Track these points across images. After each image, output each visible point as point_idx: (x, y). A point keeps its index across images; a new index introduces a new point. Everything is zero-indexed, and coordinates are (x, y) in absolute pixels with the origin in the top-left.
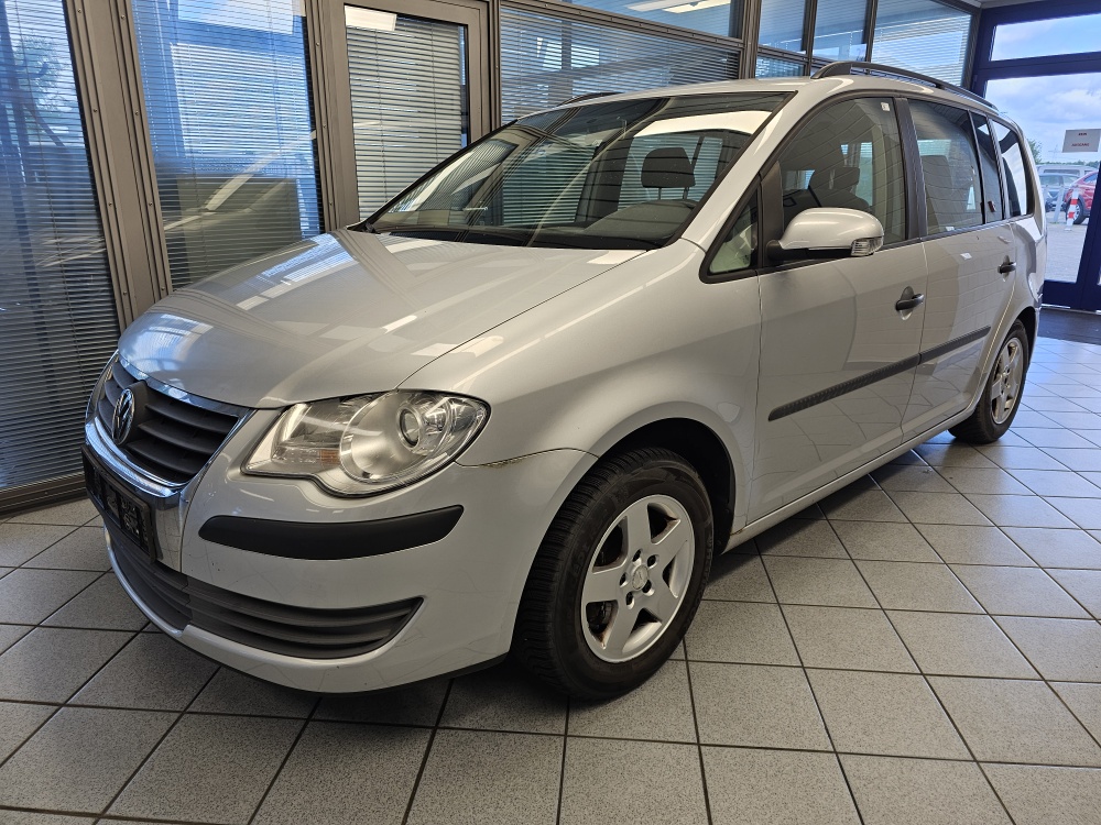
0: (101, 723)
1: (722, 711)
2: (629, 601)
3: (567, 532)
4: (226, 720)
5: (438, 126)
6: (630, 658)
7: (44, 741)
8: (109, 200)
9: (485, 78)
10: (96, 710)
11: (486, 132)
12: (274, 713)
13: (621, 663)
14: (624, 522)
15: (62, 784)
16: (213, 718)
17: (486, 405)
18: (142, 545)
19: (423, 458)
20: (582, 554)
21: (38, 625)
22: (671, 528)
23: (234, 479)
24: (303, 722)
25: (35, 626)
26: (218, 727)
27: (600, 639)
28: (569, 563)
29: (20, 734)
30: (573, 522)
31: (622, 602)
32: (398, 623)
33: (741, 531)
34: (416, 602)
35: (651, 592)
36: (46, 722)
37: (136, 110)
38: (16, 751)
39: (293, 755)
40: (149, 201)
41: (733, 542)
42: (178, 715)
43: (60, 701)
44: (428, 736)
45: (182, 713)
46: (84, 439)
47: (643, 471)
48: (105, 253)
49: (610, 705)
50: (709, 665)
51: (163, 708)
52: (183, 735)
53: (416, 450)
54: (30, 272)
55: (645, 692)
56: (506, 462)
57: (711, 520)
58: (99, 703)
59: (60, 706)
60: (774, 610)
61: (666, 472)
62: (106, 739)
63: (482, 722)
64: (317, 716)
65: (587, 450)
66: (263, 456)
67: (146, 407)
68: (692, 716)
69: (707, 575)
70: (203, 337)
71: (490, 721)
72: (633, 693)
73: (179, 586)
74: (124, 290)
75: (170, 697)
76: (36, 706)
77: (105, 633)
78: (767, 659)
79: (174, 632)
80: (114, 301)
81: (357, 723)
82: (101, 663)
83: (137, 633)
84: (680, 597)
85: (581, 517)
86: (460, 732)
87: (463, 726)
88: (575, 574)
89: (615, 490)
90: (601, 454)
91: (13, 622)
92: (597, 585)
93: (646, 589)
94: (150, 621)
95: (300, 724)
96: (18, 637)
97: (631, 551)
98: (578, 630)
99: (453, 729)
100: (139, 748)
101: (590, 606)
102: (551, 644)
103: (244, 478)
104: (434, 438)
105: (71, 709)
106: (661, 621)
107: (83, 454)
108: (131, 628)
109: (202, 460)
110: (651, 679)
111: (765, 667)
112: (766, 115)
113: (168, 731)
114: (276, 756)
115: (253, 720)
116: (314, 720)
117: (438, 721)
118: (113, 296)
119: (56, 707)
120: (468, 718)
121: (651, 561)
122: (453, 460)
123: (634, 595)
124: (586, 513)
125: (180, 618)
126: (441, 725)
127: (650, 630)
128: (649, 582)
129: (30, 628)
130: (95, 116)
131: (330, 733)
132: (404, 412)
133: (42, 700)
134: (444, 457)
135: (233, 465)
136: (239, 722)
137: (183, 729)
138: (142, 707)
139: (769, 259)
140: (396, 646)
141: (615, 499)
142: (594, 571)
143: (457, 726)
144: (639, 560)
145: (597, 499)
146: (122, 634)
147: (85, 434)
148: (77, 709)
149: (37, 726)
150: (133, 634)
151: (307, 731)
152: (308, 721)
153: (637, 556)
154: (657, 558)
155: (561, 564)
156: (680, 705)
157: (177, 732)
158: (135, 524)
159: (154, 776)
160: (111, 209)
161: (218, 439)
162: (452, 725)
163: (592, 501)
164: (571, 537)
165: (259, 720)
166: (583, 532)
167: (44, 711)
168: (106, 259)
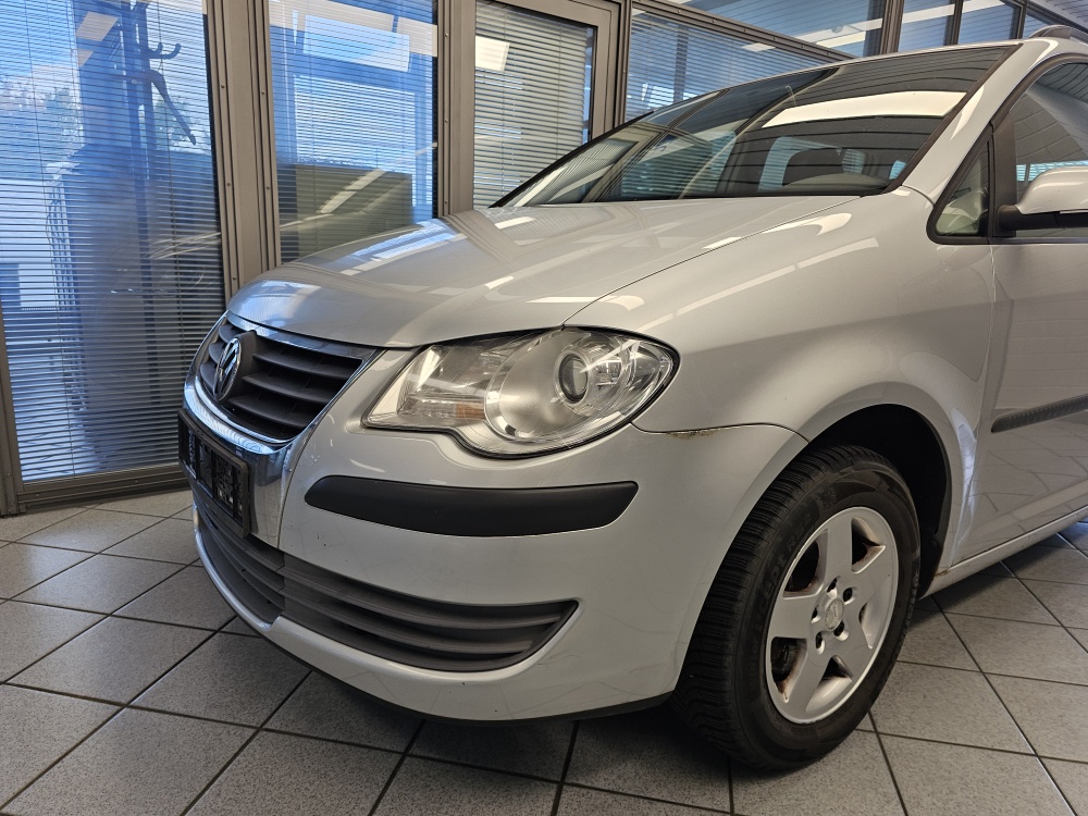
0: (165, 730)
1: (940, 804)
2: (818, 645)
3: (759, 538)
4: (308, 744)
5: (560, 141)
6: (814, 720)
7: (99, 746)
8: (228, 180)
9: (611, 82)
10: (161, 715)
11: (608, 129)
12: (365, 742)
13: (804, 724)
14: (824, 535)
15: (112, 802)
16: (294, 739)
17: (673, 354)
18: (235, 515)
19: (585, 419)
20: (776, 569)
21: (111, 615)
22: (872, 555)
23: (353, 432)
24: (398, 757)
25: (108, 615)
26: (298, 751)
27: (781, 689)
28: (760, 579)
29: (75, 734)
30: (766, 525)
31: (811, 643)
32: (542, 634)
33: (945, 572)
34: (566, 607)
35: (843, 636)
36: (104, 723)
37: (263, 90)
38: (66, 754)
39: (387, 797)
40: (267, 184)
41: (937, 584)
42: (253, 731)
43: (123, 701)
44: (553, 793)
45: (258, 730)
46: (181, 401)
47: (853, 471)
48: (220, 246)
49: (787, 780)
50: (909, 741)
51: (237, 721)
52: (257, 757)
53: (579, 408)
54: (146, 265)
55: (828, 768)
56: (694, 432)
57: (918, 552)
58: (165, 708)
59: (123, 706)
60: (979, 679)
61: (878, 478)
62: (169, 752)
63: (620, 782)
64: (415, 750)
65: (796, 429)
66: (388, 407)
67: (254, 358)
68: (900, 806)
69: (908, 623)
70: (311, 297)
71: (629, 783)
72: (813, 767)
73: (272, 566)
74: (234, 275)
75: (245, 709)
76: (96, 703)
77: (181, 629)
78: (986, 742)
79: (261, 625)
80: (223, 286)
81: (462, 765)
82: (173, 662)
83: (215, 632)
84: (875, 646)
85: (777, 520)
86: (593, 793)
87: (596, 785)
88: (767, 595)
89: (821, 491)
90: (811, 438)
91: (85, 608)
92: (788, 615)
93: (838, 631)
94: (236, 615)
95: (395, 759)
96: (88, 625)
97: (828, 579)
98: (762, 671)
99: (585, 787)
100: (206, 766)
101: (778, 642)
102: (728, 685)
103: (364, 431)
104: (605, 391)
105: (134, 711)
106: (851, 676)
107: (179, 417)
108: (209, 627)
109: (314, 410)
110: (834, 752)
111: (986, 751)
112: (961, 95)
113: (241, 750)
114: (367, 796)
115: (340, 747)
116: (412, 756)
117: (564, 775)
118: (222, 280)
119: (118, 708)
120: (603, 775)
121: (847, 594)
122: (629, 420)
123: (824, 636)
124: (784, 516)
125: (270, 607)
126: (567, 780)
127: (837, 684)
128: (842, 624)
129: (102, 616)
130: (223, 92)
131: (431, 774)
132: (568, 359)
133: (103, 697)
134: (615, 417)
135: (353, 415)
136: (323, 748)
137: (257, 747)
138: (213, 717)
139: (999, 226)
140: (538, 663)
141: (820, 503)
142: (785, 596)
143: (589, 784)
144: (834, 591)
145: (798, 500)
146: (199, 632)
147: (183, 396)
148: (140, 712)
149: (94, 727)
150: (211, 633)
151: (403, 768)
152: (404, 755)
153: (832, 586)
154: (854, 592)
155: (749, 578)
156: (880, 790)
157: (251, 751)
158: (229, 490)
159: (220, 804)
160: (229, 189)
161: (334, 387)
162: (582, 782)
163: (792, 501)
164: (763, 544)
165: (347, 748)
166: (780, 540)
167: (105, 710)
168: (220, 252)
